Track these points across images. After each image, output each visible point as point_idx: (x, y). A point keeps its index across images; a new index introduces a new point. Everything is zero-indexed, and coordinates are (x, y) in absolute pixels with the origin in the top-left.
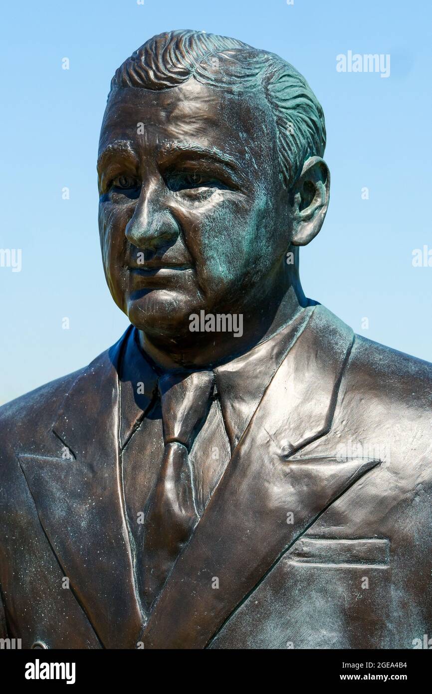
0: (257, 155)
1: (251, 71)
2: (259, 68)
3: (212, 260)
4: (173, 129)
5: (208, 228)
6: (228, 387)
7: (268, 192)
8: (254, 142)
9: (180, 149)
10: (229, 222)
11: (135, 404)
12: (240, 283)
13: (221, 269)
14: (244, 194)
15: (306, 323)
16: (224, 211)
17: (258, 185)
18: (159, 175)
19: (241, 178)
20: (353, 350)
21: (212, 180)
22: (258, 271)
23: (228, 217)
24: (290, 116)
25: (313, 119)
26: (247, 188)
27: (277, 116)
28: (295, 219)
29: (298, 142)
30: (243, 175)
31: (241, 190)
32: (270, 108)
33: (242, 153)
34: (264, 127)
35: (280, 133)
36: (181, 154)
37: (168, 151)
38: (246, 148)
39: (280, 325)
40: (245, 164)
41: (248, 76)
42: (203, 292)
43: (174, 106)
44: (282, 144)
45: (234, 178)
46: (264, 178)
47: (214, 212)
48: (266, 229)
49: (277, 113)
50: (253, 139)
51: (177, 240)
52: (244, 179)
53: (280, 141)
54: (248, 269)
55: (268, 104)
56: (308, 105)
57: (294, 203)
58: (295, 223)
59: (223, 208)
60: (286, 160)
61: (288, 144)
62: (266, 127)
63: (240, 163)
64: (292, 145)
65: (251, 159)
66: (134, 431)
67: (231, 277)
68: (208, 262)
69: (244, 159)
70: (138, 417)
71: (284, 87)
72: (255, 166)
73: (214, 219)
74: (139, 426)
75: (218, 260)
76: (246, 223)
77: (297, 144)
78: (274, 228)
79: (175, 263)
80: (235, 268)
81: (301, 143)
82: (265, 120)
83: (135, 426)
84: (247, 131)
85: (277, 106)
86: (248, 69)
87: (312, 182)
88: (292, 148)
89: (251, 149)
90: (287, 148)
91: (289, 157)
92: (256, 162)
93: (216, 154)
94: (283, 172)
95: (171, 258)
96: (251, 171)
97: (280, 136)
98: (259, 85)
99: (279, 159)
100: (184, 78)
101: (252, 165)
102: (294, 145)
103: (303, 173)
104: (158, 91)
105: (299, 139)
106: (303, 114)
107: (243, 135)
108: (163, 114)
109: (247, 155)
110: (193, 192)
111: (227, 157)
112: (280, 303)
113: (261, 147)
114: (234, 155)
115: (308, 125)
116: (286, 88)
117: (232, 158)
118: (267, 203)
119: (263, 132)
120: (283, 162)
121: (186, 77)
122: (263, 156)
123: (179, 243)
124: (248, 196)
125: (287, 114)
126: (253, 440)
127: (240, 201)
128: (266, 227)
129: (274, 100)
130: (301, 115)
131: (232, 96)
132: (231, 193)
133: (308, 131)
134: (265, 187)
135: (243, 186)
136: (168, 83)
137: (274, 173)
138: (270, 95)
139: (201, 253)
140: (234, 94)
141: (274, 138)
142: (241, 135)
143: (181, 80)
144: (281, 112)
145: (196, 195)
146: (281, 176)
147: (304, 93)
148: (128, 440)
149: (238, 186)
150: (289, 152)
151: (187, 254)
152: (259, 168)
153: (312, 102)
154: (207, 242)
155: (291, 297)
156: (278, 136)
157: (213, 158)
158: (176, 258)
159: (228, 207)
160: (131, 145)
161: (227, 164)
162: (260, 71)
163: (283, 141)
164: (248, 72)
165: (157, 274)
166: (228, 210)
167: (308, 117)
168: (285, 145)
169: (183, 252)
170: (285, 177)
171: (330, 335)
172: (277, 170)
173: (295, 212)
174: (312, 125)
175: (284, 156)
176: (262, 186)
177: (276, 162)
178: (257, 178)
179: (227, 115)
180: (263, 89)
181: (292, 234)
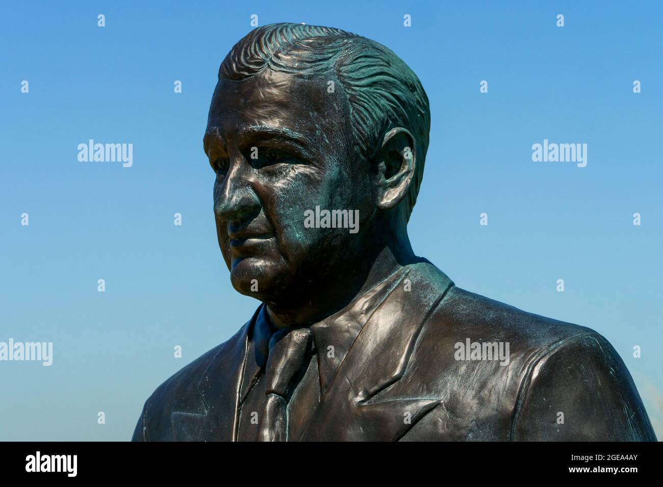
0: (328, 130)
1: (324, 56)
2: (333, 52)
3: (288, 228)
4: (249, 113)
5: (282, 200)
6: (322, 342)
7: (341, 163)
8: (326, 119)
9: (254, 131)
10: (302, 193)
11: (255, 362)
12: (319, 247)
13: (298, 235)
14: (316, 167)
15: (400, 280)
16: (297, 183)
17: (330, 158)
18: (241, 155)
19: (311, 152)
20: (442, 302)
21: (288, 156)
22: (337, 236)
23: (301, 188)
24: (363, 93)
25: (395, 93)
26: (318, 162)
27: (350, 94)
28: (380, 186)
29: (375, 116)
30: (314, 150)
31: (313, 164)
32: (343, 88)
33: (312, 130)
34: (335, 105)
35: (354, 109)
36: (255, 135)
37: (245, 134)
38: (317, 126)
39: (374, 283)
40: (315, 139)
41: (320, 60)
42: (286, 258)
43: (250, 93)
44: (356, 120)
45: (305, 153)
46: (336, 151)
47: (288, 185)
48: (341, 197)
49: (350, 92)
50: (324, 117)
51: (260, 212)
52: (315, 153)
53: (354, 116)
54: (326, 234)
55: (340, 84)
56: (388, 82)
57: (378, 172)
58: (381, 189)
59: (296, 181)
60: (361, 133)
61: (362, 119)
62: (338, 105)
63: (310, 139)
64: (368, 119)
65: (322, 135)
66: (252, 386)
67: (308, 242)
68: (285, 230)
69: (314, 135)
70: (256, 374)
71: (358, 67)
72: (327, 141)
73: (288, 191)
74: (257, 382)
75: (294, 228)
76: (318, 192)
77: (373, 117)
78: (352, 196)
79: (258, 233)
80: (311, 234)
81: (377, 117)
82: (336, 98)
83: (253, 381)
84: (318, 110)
85: (350, 85)
86: (320, 54)
87: (398, 151)
88: (368, 122)
89: (322, 125)
90: (361, 122)
91: (364, 130)
92: (327, 138)
93: (285, 133)
94: (358, 144)
95: (256, 229)
96: (322, 146)
97: (354, 111)
98: (332, 68)
99: (354, 133)
100: (260, 67)
101: (323, 140)
102: (370, 119)
103: (384, 143)
104: (239, 81)
105: (375, 113)
106: (383, 90)
107: (313, 114)
108: (242, 101)
109: (317, 132)
110: (271, 168)
111: (297, 135)
112: (374, 262)
113: (332, 123)
114: (304, 133)
115: (388, 100)
116: (362, 68)
117: (301, 136)
118: (340, 173)
119: (335, 110)
120: (358, 136)
121: (262, 67)
122: (334, 132)
123: (262, 214)
124: (319, 168)
125: (360, 91)
126: (336, 389)
127: (312, 173)
128: (341, 195)
129: (346, 80)
130: (378, 91)
131: (302, 80)
132: (304, 167)
133: (388, 104)
134: (338, 159)
135: (314, 159)
136: (246, 74)
137: (347, 146)
138: (343, 76)
139: (278, 223)
140: (304, 78)
141: (346, 114)
142: (311, 114)
143: (257, 69)
144: (354, 90)
145: (273, 171)
146: (356, 148)
147: (383, 71)
148: (248, 394)
149: (309, 160)
150: (364, 126)
151: (268, 224)
152: (330, 143)
153: (395, 78)
154: (282, 212)
155: (386, 257)
156: (351, 112)
157: (283, 137)
158: (258, 228)
159: (300, 179)
160: (219, 130)
161: (296, 141)
162: (334, 55)
163: (357, 117)
164: (319, 57)
165: (244, 244)
166: (300, 182)
167: (389, 92)
168: (359, 120)
169: (265, 222)
170: (361, 148)
171: (421, 290)
172: (351, 143)
173: (380, 180)
174: (394, 100)
175: (358, 130)
176: (334, 158)
177: (350, 135)
178: (329, 152)
179: (296, 97)
180: (335, 71)
181: (378, 200)
